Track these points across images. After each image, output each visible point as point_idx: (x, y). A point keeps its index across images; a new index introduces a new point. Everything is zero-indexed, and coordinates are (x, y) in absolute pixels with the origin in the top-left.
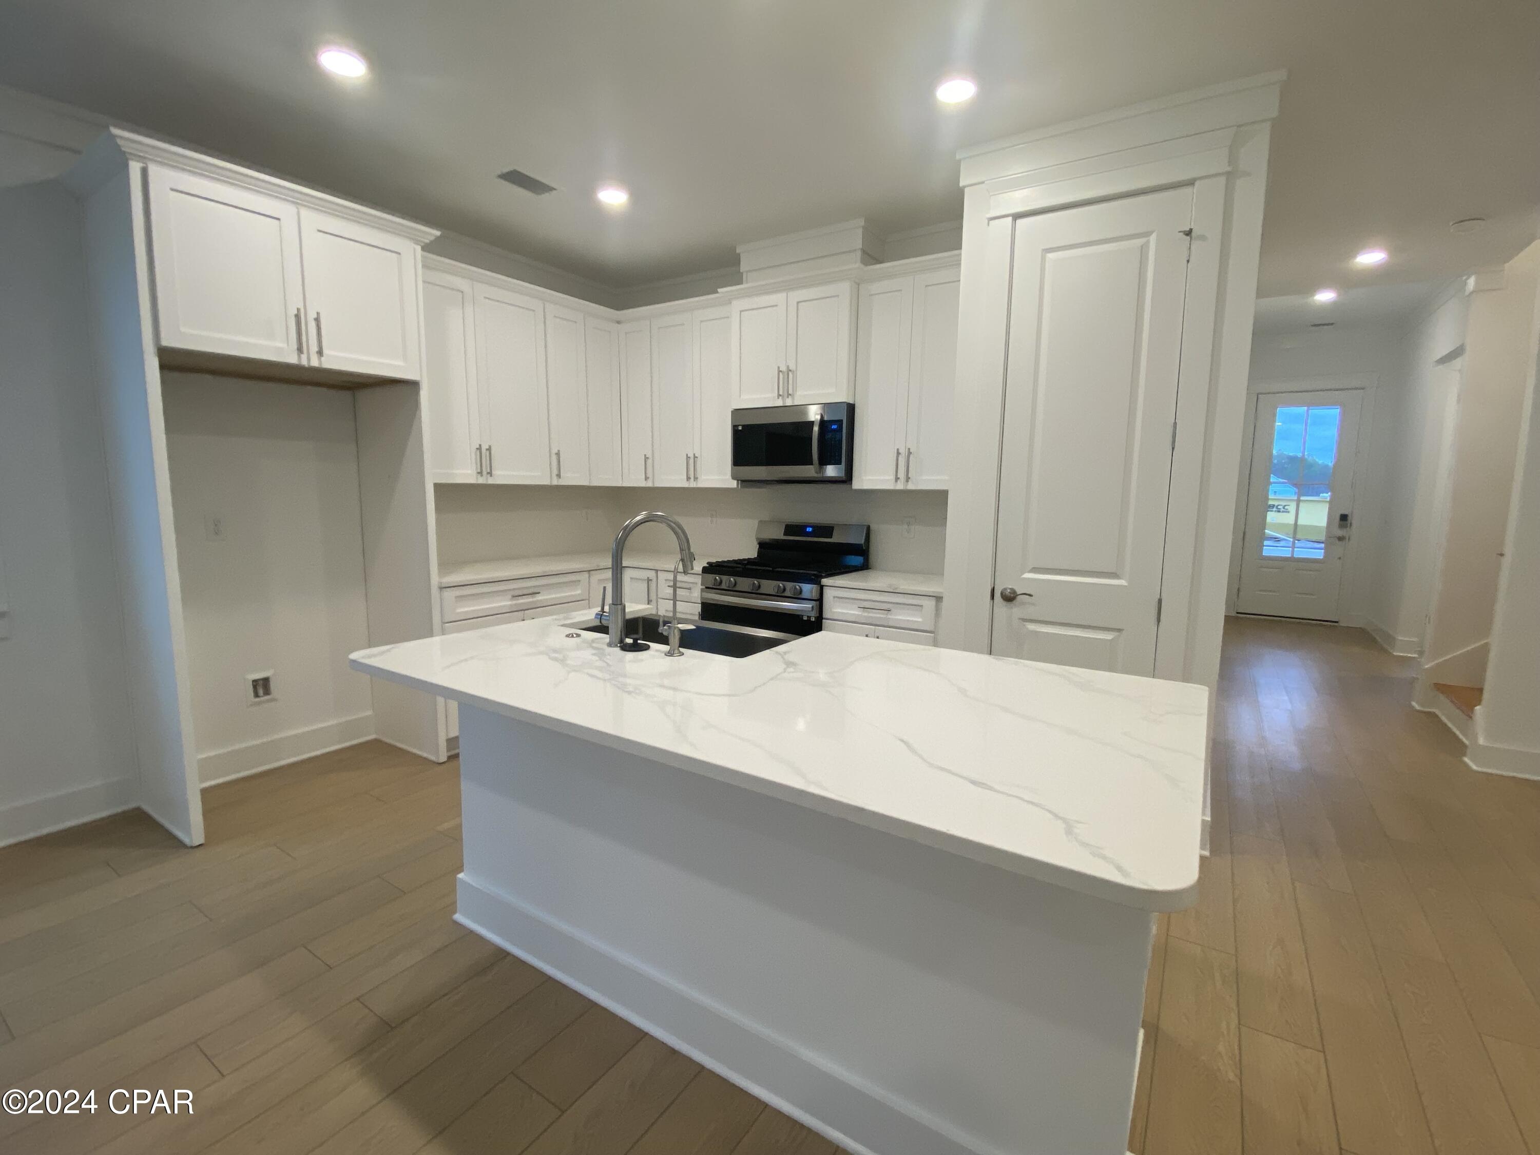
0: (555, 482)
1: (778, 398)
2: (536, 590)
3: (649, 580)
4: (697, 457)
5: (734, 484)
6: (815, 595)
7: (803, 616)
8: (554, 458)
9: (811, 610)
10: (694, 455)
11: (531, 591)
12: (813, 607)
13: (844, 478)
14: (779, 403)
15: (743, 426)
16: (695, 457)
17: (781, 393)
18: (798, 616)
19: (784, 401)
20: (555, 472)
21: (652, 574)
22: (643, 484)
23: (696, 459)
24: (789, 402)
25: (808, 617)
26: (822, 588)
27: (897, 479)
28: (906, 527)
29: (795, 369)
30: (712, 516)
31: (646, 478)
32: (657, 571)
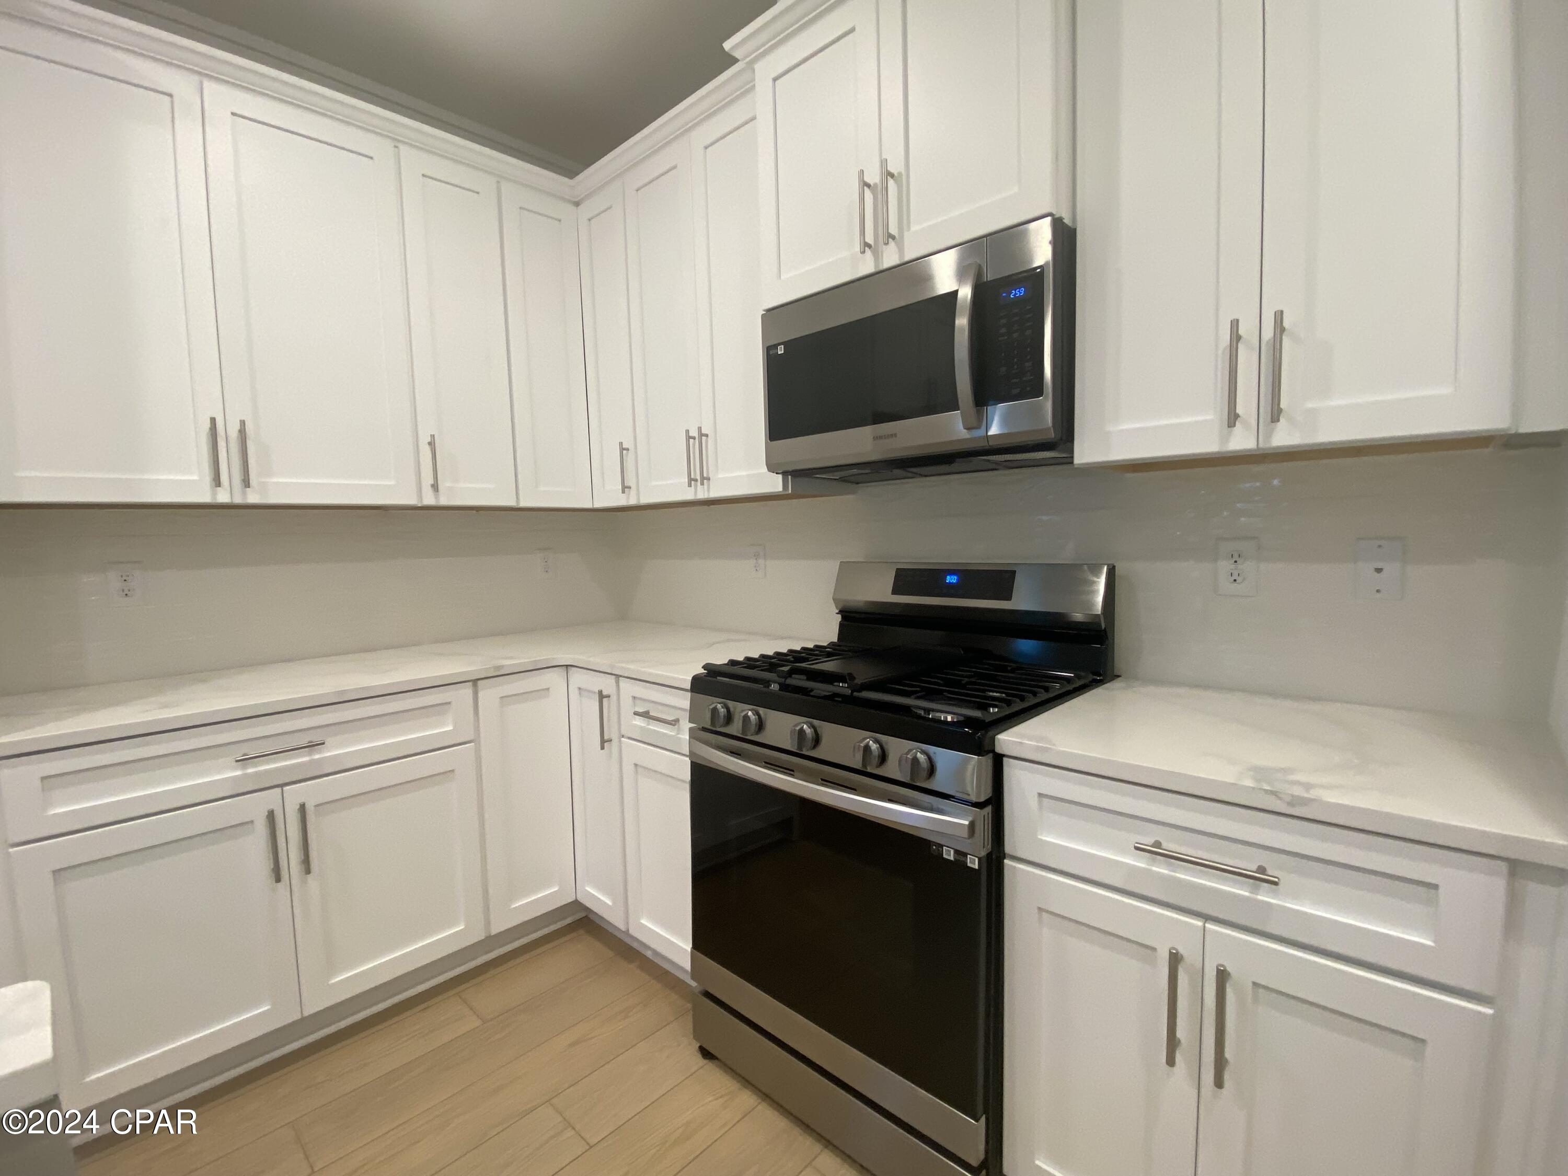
0: (429, 499)
1: (863, 252)
2: (315, 737)
3: (602, 696)
4: (707, 436)
5: (775, 484)
6: (977, 787)
7: (942, 846)
8: (426, 451)
9: (965, 834)
10: (700, 429)
11: (304, 740)
12: (972, 825)
13: (1052, 435)
14: (867, 266)
15: (786, 344)
16: (701, 435)
17: (870, 239)
18: (927, 843)
19: (877, 256)
20: (428, 480)
21: (607, 684)
22: (621, 500)
23: (704, 438)
24: (890, 258)
25: (957, 852)
26: (998, 761)
27: (1233, 418)
28: (1225, 566)
29: (902, 169)
30: (757, 556)
31: (625, 488)
32: (618, 676)
